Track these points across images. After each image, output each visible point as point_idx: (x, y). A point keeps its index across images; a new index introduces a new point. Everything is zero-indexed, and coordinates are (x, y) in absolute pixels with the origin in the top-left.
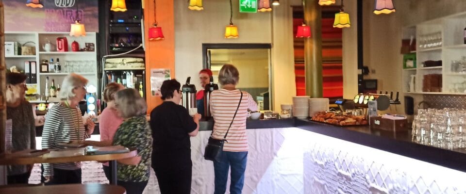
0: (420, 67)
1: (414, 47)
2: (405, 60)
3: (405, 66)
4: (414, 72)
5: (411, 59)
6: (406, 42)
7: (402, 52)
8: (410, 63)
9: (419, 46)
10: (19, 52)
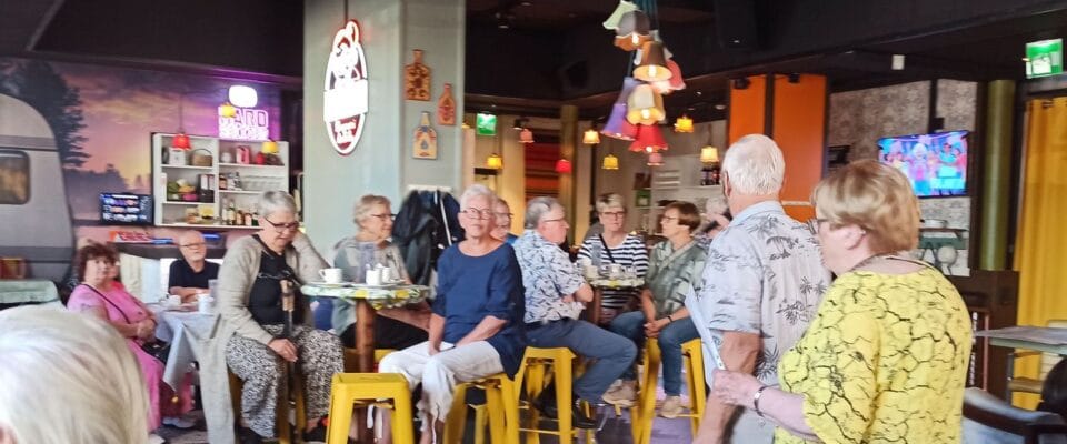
0: (655, 206)
1: (648, 183)
2: (638, 197)
3: (637, 205)
4: (647, 211)
5: (644, 197)
6: (639, 177)
7: (636, 188)
8: (643, 201)
9: (655, 184)
10: (190, 160)
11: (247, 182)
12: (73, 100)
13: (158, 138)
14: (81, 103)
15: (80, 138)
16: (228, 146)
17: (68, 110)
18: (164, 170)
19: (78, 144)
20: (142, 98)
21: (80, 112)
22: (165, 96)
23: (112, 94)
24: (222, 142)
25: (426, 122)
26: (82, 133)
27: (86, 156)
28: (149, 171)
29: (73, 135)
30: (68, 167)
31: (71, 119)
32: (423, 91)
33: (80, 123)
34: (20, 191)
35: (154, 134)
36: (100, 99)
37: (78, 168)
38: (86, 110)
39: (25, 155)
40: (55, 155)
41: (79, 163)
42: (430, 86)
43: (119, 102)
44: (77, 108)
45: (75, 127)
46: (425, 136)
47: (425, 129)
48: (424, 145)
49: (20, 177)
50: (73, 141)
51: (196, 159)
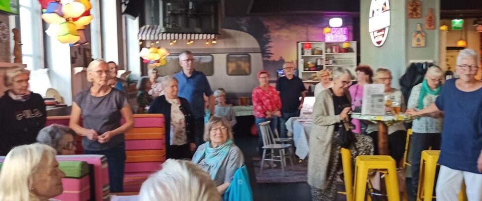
10: (313, 53)
11: (338, 61)
12: (267, 31)
13: (300, 44)
14: (269, 32)
15: (270, 47)
16: (329, 45)
17: (265, 36)
18: (303, 58)
19: (269, 49)
20: (293, 28)
21: (269, 36)
22: (303, 26)
23: (282, 27)
24: (327, 44)
25: (419, 29)
26: (270, 44)
27: (272, 54)
28: (296, 59)
29: (267, 45)
30: (265, 59)
31: (266, 39)
32: (418, 13)
33: (270, 40)
34: (247, 70)
35: (298, 42)
36: (277, 29)
37: (269, 59)
38: (272, 35)
39: (249, 55)
40: (260, 55)
41: (269, 57)
42: (421, 11)
43: (285, 30)
44: (268, 34)
45: (268, 42)
46: (419, 36)
47: (419, 32)
48: (418, 40)
49: (247, 64)
50: (267, 48)
51: (316, 52)
